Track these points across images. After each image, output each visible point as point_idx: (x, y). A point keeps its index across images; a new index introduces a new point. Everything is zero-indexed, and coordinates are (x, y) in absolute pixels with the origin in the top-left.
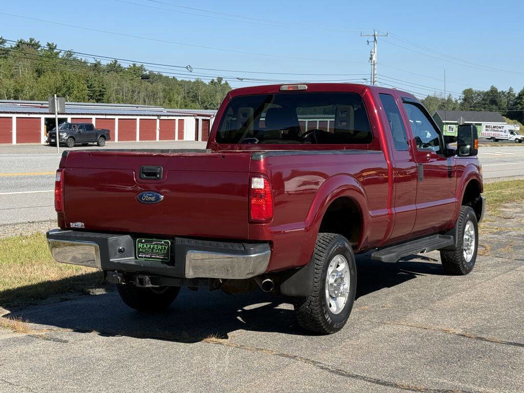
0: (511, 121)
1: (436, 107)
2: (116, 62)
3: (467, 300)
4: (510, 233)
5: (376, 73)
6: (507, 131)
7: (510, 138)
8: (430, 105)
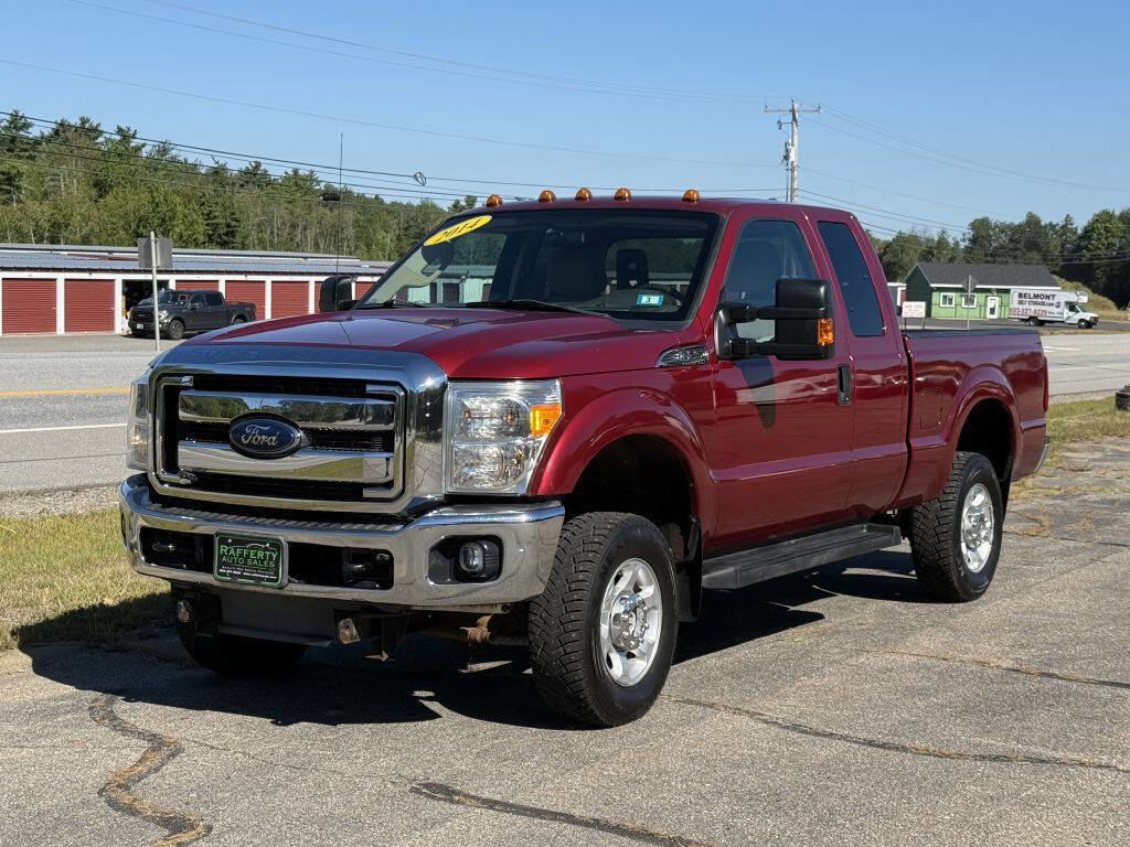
0: (1068, 284)
1: (914, 256)
2: (258, 165)
3: (1016, 613)
4: (1086, 497)
5: (796, 186)
6: (1063, 304)
7: (1069, 318)
8: (902, 251)
